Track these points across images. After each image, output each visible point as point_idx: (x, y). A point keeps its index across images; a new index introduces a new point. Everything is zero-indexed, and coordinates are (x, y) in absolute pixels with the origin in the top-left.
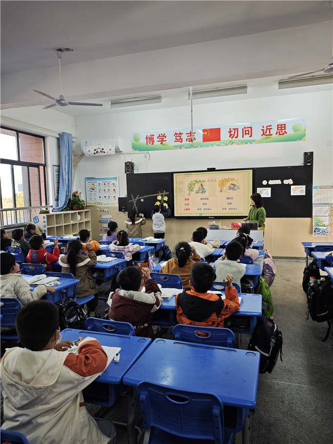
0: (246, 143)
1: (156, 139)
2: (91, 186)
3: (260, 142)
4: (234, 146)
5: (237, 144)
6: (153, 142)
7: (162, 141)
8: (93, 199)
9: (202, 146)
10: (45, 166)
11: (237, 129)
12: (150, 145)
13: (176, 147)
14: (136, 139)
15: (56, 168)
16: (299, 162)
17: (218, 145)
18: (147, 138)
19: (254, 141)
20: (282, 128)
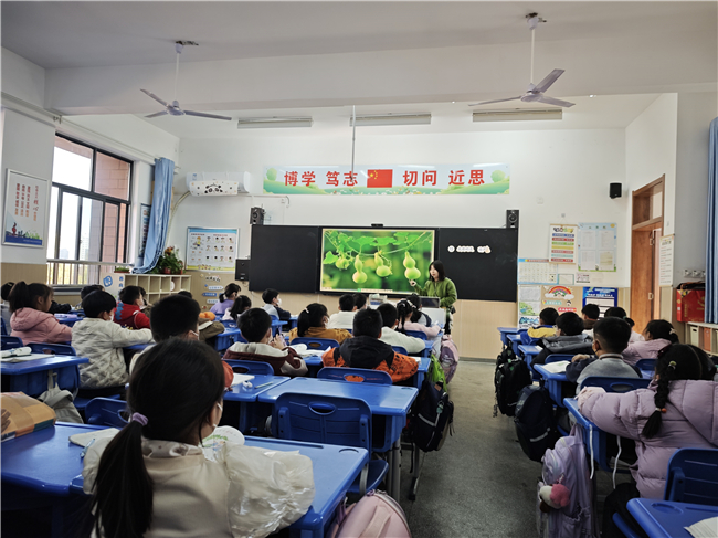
0: (428, 193)
1: (299, 178)
2: (196, 240)
3: (447, 192)
4: (411, 196)
5: (415, 193)
6: (296, 182)
7: (309, 182)
8: (196, 259)
9: (365, 193)
10: (128, 204)
11: (416, 173)
12: (290, 186)
13: (328, 191)
14: (271, 177)
15: (145, 208)
16: (501, 223)
17: (388, 193)
18: (286, 176)
19: (439, 190)
20: (477, 175)
